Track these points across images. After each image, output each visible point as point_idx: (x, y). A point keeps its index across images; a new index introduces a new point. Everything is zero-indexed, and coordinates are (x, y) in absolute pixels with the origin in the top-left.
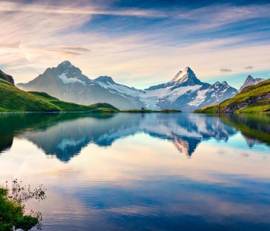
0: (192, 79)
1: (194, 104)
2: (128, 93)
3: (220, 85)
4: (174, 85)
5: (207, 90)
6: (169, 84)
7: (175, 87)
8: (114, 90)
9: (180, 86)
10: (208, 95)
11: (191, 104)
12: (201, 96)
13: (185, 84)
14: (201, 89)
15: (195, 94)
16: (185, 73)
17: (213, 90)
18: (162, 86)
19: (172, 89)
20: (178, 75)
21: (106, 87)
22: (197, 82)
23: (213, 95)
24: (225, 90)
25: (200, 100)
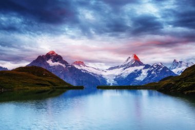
0: (137, 62)
1: (140, 78)
2: (94, 72)
3: (158, 65)
4: (126, 66)
5: (148, 69)
6: (122, 66)
7: (126, 68)
8: (85, 70)
9: (129, 67)
10: (149, 72)
11: (138, 79)
12: (145, 73)
13: (133, 66)
14: (144, 68)
15: (140, 72)
16: (132, 58)
17: (152, 69)
19: (124, 69)
20: (127, 60)
21: (79, 68)
22: (141, 64)
23: (153, 73)
24: (161, 69)
25: (143, 76)
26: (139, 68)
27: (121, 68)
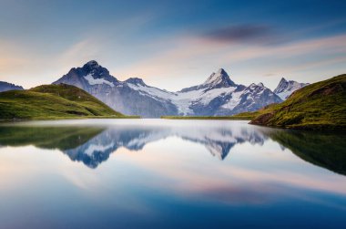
0: (225, 80)
1: (229, 106)
2: (159, 96)
3: (257, 87)
4: (207, 87)
5: (242, 92)
6: (202, 87)
7: (209, 89)
8: (145, 92)
9: (213, 88)
10: (244, 97)
11: (225, 106)
12: (236, 98)
13: (219, 86)
14: (236, 91)
15: (229, 97)
16: (218, 75)
17: (249, 91)
18: (195, 88)
19: (206, 91)
20: (211, 77)
21: (135, 88)
22: (231, 84)
23: (249, 98)
24: (262, 92)
25: (234, 102)
26: (228, 90)
27: (201, 90)
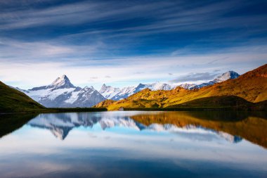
0: (67, 83)
1: (70, 101)
3: (89, 89)
4: (53, 88)
5: (79, 92)
6: (49, 87)
7: (55, 89)
9: (58, 88)
10: (80, 95)
11: (67, 101)
12: (75, 96)
13: (62, 87)
14: (75, 91)
15: (70, 95)
16: (62, 79)
17: (84, 91)
18: (44, 88)
19: (52, 90)
20: (57, 80)
22: (71, 86)
23: (83, 96)
24: (92, 92)
25: (74, 98)
26: (69, 90)
27: (49, 89)
